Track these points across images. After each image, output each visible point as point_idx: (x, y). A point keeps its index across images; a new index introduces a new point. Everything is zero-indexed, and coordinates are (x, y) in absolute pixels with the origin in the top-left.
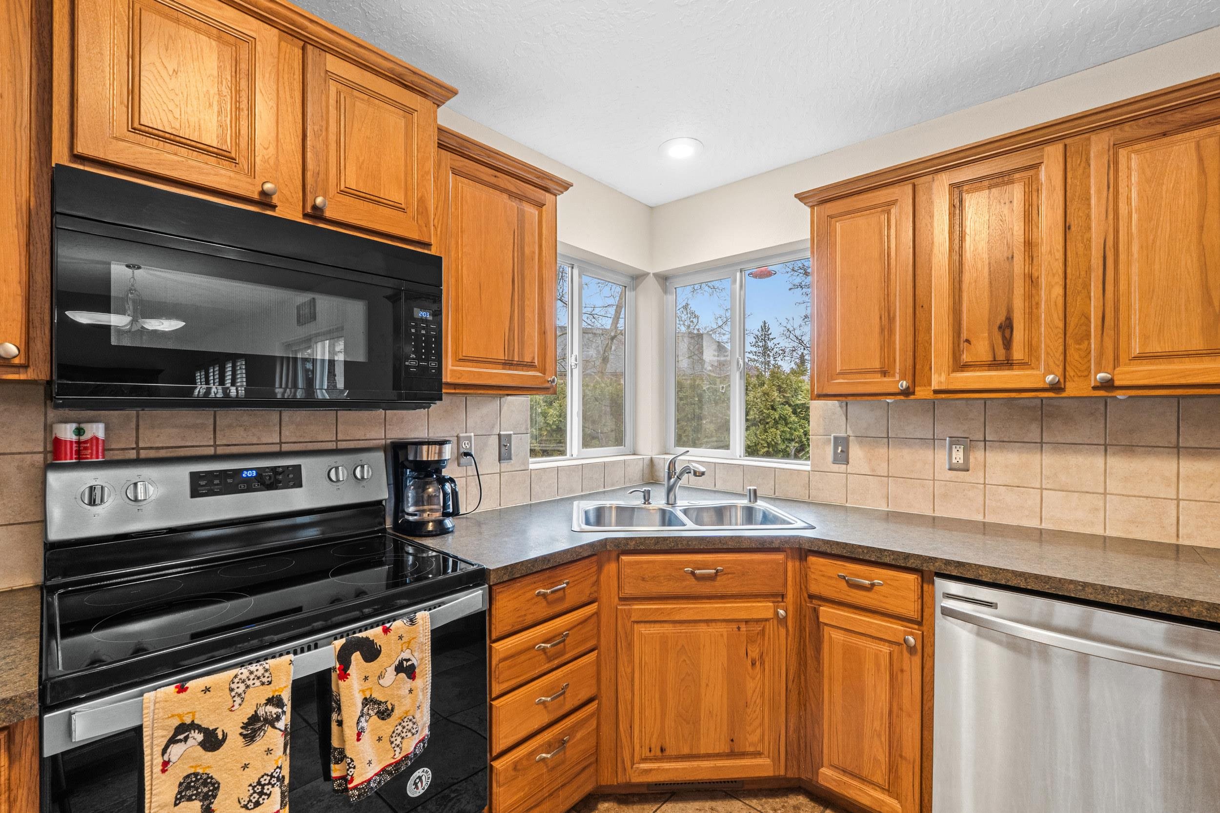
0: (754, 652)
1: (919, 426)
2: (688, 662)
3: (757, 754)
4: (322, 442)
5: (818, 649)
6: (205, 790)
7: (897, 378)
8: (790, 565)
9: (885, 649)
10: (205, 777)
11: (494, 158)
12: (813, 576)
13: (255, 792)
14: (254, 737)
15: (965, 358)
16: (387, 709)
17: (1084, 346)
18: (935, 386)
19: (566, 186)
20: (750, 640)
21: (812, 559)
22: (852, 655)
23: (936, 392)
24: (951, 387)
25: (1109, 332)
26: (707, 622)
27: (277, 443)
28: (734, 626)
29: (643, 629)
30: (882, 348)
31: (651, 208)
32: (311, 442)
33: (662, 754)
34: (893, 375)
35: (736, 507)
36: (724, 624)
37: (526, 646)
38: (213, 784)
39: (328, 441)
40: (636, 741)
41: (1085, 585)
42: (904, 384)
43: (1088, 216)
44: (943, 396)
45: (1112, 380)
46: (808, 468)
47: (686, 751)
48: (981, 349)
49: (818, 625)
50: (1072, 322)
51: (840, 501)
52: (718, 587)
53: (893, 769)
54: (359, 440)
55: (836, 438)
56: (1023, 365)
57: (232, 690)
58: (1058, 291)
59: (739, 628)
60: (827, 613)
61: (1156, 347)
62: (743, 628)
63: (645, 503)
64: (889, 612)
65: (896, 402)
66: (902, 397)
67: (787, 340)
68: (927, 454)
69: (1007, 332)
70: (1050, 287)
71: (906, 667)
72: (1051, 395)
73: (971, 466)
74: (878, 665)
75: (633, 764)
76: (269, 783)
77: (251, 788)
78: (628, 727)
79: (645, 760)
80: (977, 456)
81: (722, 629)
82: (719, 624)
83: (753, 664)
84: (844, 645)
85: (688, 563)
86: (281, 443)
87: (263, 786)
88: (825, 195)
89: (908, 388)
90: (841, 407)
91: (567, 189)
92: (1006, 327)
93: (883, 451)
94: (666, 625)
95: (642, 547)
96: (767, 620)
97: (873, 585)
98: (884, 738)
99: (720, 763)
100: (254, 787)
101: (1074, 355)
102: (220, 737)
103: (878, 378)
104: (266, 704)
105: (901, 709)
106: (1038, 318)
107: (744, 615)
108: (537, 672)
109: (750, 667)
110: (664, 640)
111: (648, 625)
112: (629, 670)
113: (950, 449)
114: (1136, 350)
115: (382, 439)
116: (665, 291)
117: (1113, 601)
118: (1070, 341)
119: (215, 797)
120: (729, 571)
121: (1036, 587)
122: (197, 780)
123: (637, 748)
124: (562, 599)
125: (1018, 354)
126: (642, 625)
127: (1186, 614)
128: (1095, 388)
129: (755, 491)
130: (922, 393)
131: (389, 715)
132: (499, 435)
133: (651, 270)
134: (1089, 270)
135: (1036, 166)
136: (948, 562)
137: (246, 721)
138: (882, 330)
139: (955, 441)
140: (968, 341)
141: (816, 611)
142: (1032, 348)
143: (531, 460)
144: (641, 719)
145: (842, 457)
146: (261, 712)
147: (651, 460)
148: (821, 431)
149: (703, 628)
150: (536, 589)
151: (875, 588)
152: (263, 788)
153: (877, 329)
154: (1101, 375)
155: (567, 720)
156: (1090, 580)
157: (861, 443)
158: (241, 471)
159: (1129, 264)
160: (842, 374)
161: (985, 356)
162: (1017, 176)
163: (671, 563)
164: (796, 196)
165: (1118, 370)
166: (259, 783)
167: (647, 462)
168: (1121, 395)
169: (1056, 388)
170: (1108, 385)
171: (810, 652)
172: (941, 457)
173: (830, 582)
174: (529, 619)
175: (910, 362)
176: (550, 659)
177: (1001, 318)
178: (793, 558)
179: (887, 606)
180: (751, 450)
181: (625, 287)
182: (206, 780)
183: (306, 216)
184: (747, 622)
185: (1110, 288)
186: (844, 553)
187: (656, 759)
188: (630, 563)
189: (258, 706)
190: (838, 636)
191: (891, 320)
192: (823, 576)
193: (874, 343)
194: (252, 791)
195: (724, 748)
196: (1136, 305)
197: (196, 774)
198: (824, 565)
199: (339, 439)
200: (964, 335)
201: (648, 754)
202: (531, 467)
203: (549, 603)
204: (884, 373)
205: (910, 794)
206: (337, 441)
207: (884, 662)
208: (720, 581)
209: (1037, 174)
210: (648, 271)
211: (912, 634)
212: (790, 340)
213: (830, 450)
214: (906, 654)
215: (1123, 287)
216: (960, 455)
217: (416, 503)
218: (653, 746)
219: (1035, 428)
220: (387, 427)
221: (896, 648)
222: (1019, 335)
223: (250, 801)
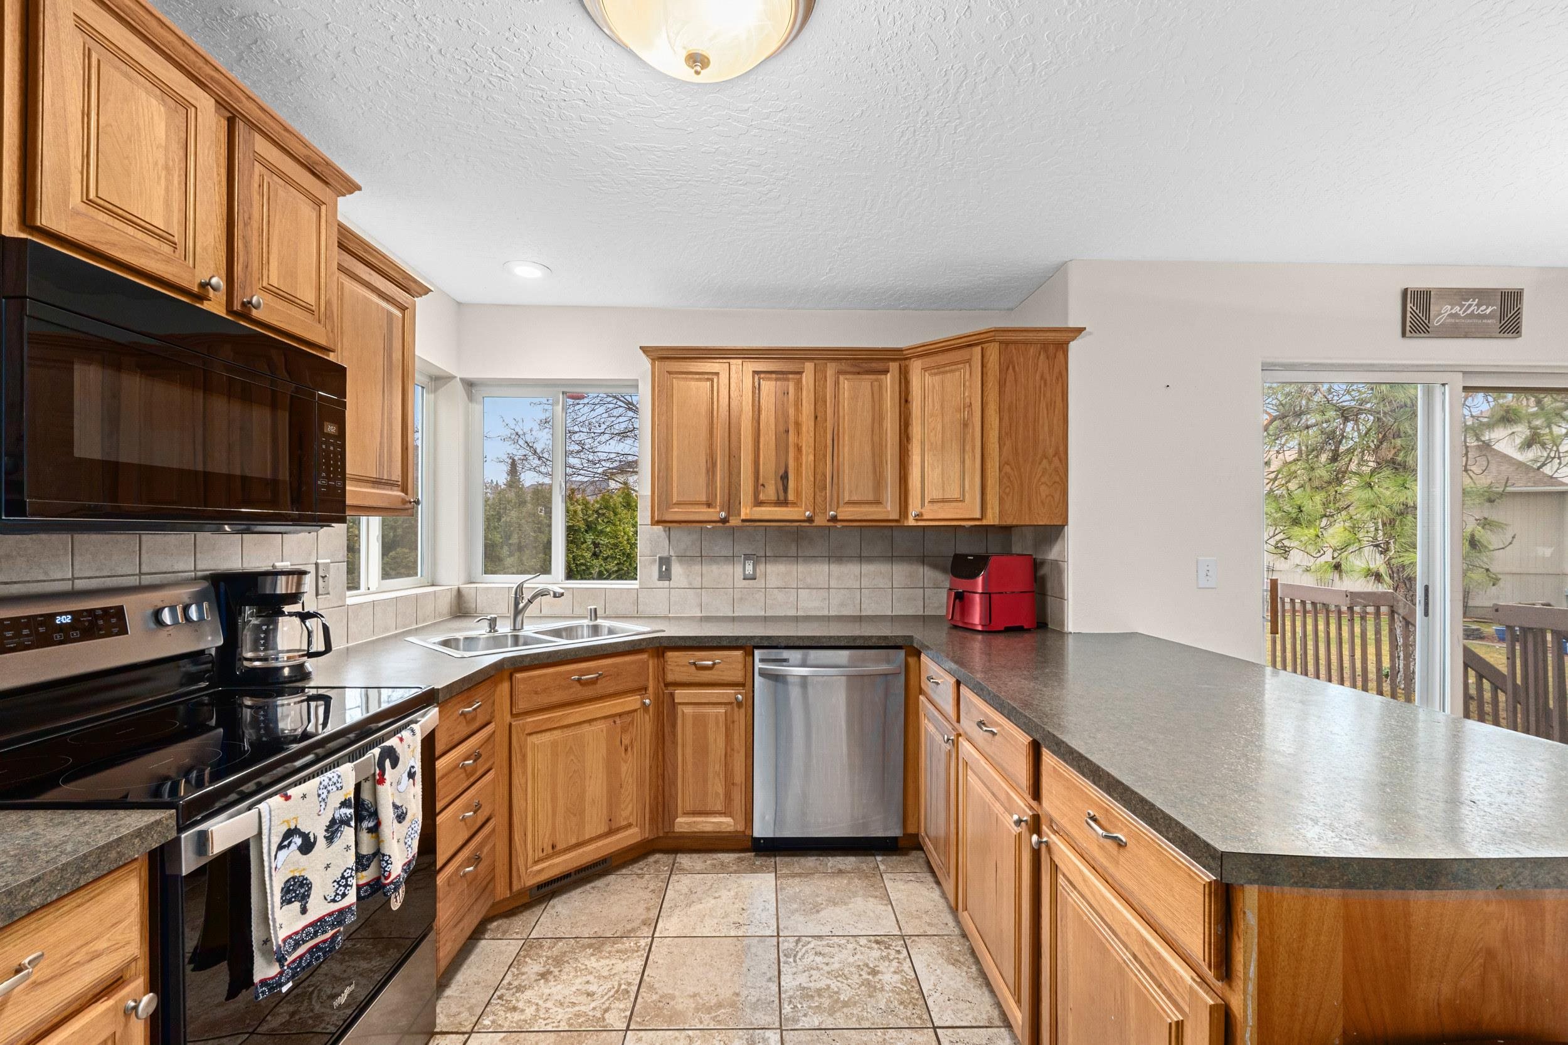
0: (626, 741)
1: (722, 547)
2: (575, 761)
3: (630, 825)
4: (122, 576)
5: (674, 725)
6: (302, 891)
7: (718, 510)
8: (651, 662)
9: (722, 710)
10: (301, 879)
11: (374, 257)
12: (669, 668)
13: (340, 886)
14: (333, 838)
15: (762, 497)
16: (403, 813)
17: (823, 494)
18: (743, 517)
19: (427, 291)
20: (624, 730)
21: (669, 654)
22: (700, 722)
23: (743, 521)
24: (753, 518)
25: (835, 486)
26: (590, 721)
27: (69, 579)
28: (611, 721)
29: (535, 739)
30: (707, 486)
31: (459, 304)
32: (109, 577)
33: (555, 851)
34: (715, 507)
35: (582, 626)
36: (603, 721)
37: (452, 766)
38: (308, 885)
39: (129, 575)
40: (529, 846)
41: (831, 637)
42: (723, 514)
43: (826, 412)
44: (748, 524)
45: (836, 516)
46: (637, 587)
47: (573, 841)
48: (770, 492)
49: (674, 705)
50: (818, 477)
51: (665, 613)
52: (599, 689)
53: (728, 797)
54: (165, 573)
55: (660, 558)
56: (794, 504)
57: (319, 795)
58: (811, 457)
59: (615, 722)
60: (681, 694)
61: (855, 498)
62: (618, 722)
63: (490, 632)
64: (726, 682)
65: (713, 527)
66: (721, 524)
67: (513, 446)
68: (728, 569)
69: (785, 481)
70: (808, 454)
71: (736, 718)
72: (807, 524)
73: (758, 575)
74: (717, 723)
75: (527, 869)
76: (351, 876)
77: (335, 884)
78: (523, 834)
79: (536, 862)
80: (761, 568)
81: (601, 726)
82: (598, 722)
83: (626, 750)
84: (693, 716)
85: (574, 672)
86: (73, 579)
87: (346, 879)
88: (665, 354)
89: (725, 518)
90: (665, 531)
91: (426, 293)
92: (785, 478)
93: (697, 568)
94: (555, 732)
95: (536, 662)
96: (635, 711)
97: (714, 664)
98: (722, 775)
99: (600, 843)
100: (338, 883)
101: (819, 500)
102: (312, 840)
103: (705, 509)
104: (340, 808)
105: (733, 750)
106: (801, 473)
107: (619, 710)
108: (460, 790)
109: (623, 754)
110: (554, 744)
111: (539, 735)
112: (523, 781)
113: (744, 564)
114: (846, 499)
115: (191, 571)
116: (471, 398)
117: (842, 644)
118: (817, 490)
119: (309, 896)
120: (607, 673)
121: (808, 644)
122: (295, 883)
123: (530, 852)
124: (474, 719)
125: (791, 497)
126: (534, 736)
127: (870, 644)
128: (829, 521)
129: (595, 609)
130: (734, 522)
131: (404, 818)
132: (317, 564)
133: (459, 376)
134: (826, 447)
135: (800, 373)
136: (762, 638)
137: (328, 824)
138: (708, 471)
139: (747, 557)
140: (763, 485)
141: (672, 695)
142: (798, 493)
143: (349, 593)
144: (534, 825)
145: (665, 575)
146: (337, 816)
147: (459, 590)
148: (648, 553)
149: (586, 728)
150: (458, 710)
151: (716, 666)
152: (347, 881)
153: (704, 470)
154: (832, 513)
155: (477, 836)
156: (832, 634)
157: (680, 562)
158: (53, 616)
159: (844, 446)
160: (678, 504)
161: (773, 497)
162: (791, 376)
163: (559, 674)
164: (641, 347)
165: (840, 509)
166: (343, 877)
167: (454, 593)
168: (839, 525)
169: (810, 520)
170: (834, 519)
171: (667, 730)
172: (739, 569)
173: (683, 669)
174: (457, 738)
175: (726, 498)
176: (468, 776)
177: (782, 472)
178: (653, 657)
179: (724, 678)
180: (570, 575)
181: (423, 388)
182: (302, 882)
183: (230, 311)
184: (620, 715)
185: (835, 459)
186: (695, 644)
187: (548, 857)
188: (524, 679)
189: (335, 809)
190: (688, 710)
191: (714, 464)
192: (678, 665)
193: (702, 480)
194: (337, 886)
195: (603, 829)
196: (847, 471)
197: (294, 878)
198: (678, 657)
199: (143, 571)
200: (761, 481)
201: (541, 855)
202: (349, 601)
203: (468, 722)
204: (709, 505)
205: (739, 810)
206: (141, 574)
207: (722, 719)
208: (600, 683)
209: (801, 378)
210: (454, 374)
211: (740, 694)
212: (518, 447)
213: (655, 569)
214: (736, 709)
215: (841, 459)
216: (751, 567)
217: (255, 649)
218: (545, 846)
219: (794, 547)
220: (198, 555)
221: (729, 707)
222: (791, 484)
223: (337, 894)
